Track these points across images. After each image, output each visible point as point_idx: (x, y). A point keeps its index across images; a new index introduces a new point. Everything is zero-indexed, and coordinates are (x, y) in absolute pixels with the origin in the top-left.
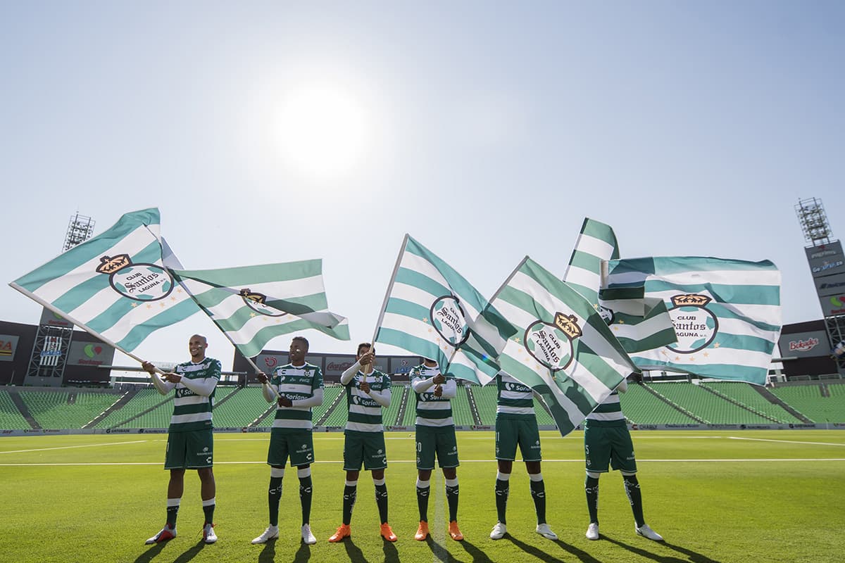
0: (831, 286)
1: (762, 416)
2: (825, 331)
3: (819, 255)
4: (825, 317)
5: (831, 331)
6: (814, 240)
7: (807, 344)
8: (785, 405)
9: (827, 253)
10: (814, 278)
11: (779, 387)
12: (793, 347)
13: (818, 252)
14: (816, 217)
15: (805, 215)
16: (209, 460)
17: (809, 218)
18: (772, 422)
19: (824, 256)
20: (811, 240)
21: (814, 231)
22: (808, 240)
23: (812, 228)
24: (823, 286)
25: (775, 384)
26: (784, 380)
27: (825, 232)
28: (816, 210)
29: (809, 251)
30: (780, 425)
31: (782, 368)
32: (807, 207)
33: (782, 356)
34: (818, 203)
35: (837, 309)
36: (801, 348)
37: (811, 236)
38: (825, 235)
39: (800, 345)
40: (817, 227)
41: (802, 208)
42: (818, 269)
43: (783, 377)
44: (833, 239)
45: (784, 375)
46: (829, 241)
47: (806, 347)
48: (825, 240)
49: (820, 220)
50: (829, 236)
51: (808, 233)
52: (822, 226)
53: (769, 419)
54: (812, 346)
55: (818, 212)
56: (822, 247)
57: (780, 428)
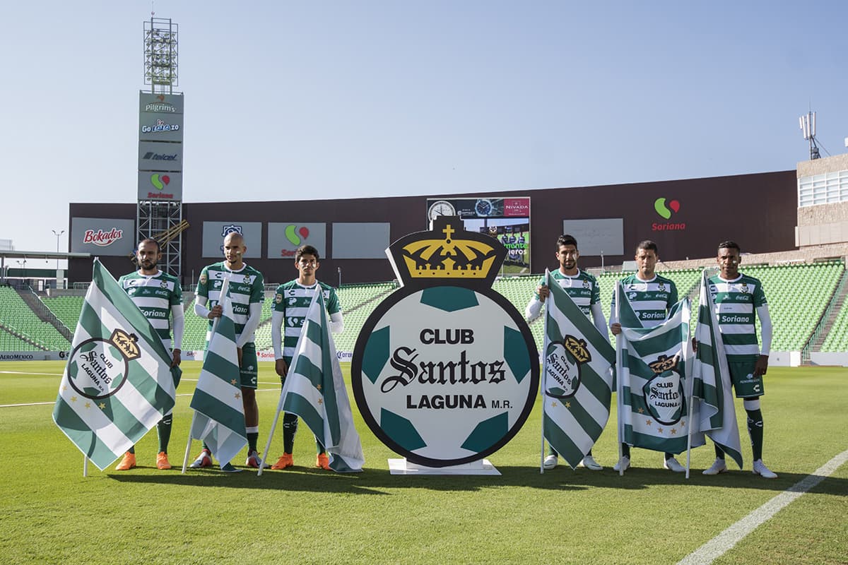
0: (158, 157)
1: (24, 339)
2: (133, 221)
3: (156, 108)
4: (139, 200)
5: (141, 222)
6: (154, 83)
7: (107, 237)
8: (60, 324)
9: (164, 108)
10: (141, 141)
11: (55, 297)
12: (89, 238)
13: (155, 103)
14: (166, 50)
15: (153, 42)
16: (254, 380)
17: (157, 47)
18: (37, 349)
19: (161, 112)
20: (150, 82)
21: (157, 70)
22: (147, 82)
23: (157, 65)
24: (148, 156)
25: (51, 292)
26: (65, 287)
27: (170, 77)
28: (169, 40)
29: (144, 98)
30: (47, 354)
31: (67, 268)
32: (158, 30)
33: (70, 251)
34: (174, 29)
35: (156, 192)
36: (99, 242)
37: (153, 76)
38: (168, 81)
39: (99, 237)
40: (163, 66)
41: (153, 29)
42: (149, 129)
43: (65, 281)
44: (176, 91)
45: (66, 279)
46: (171, 92)
47: (105, 241)
48: (167, 88)
49: (170, 56)
50: (173, 84)
51: (150, 71)
52: (169, 66)
53: (34, 344)
54: (113, 240)
55: (170, 43)
56: (161, 98)
57: (46, 358)
